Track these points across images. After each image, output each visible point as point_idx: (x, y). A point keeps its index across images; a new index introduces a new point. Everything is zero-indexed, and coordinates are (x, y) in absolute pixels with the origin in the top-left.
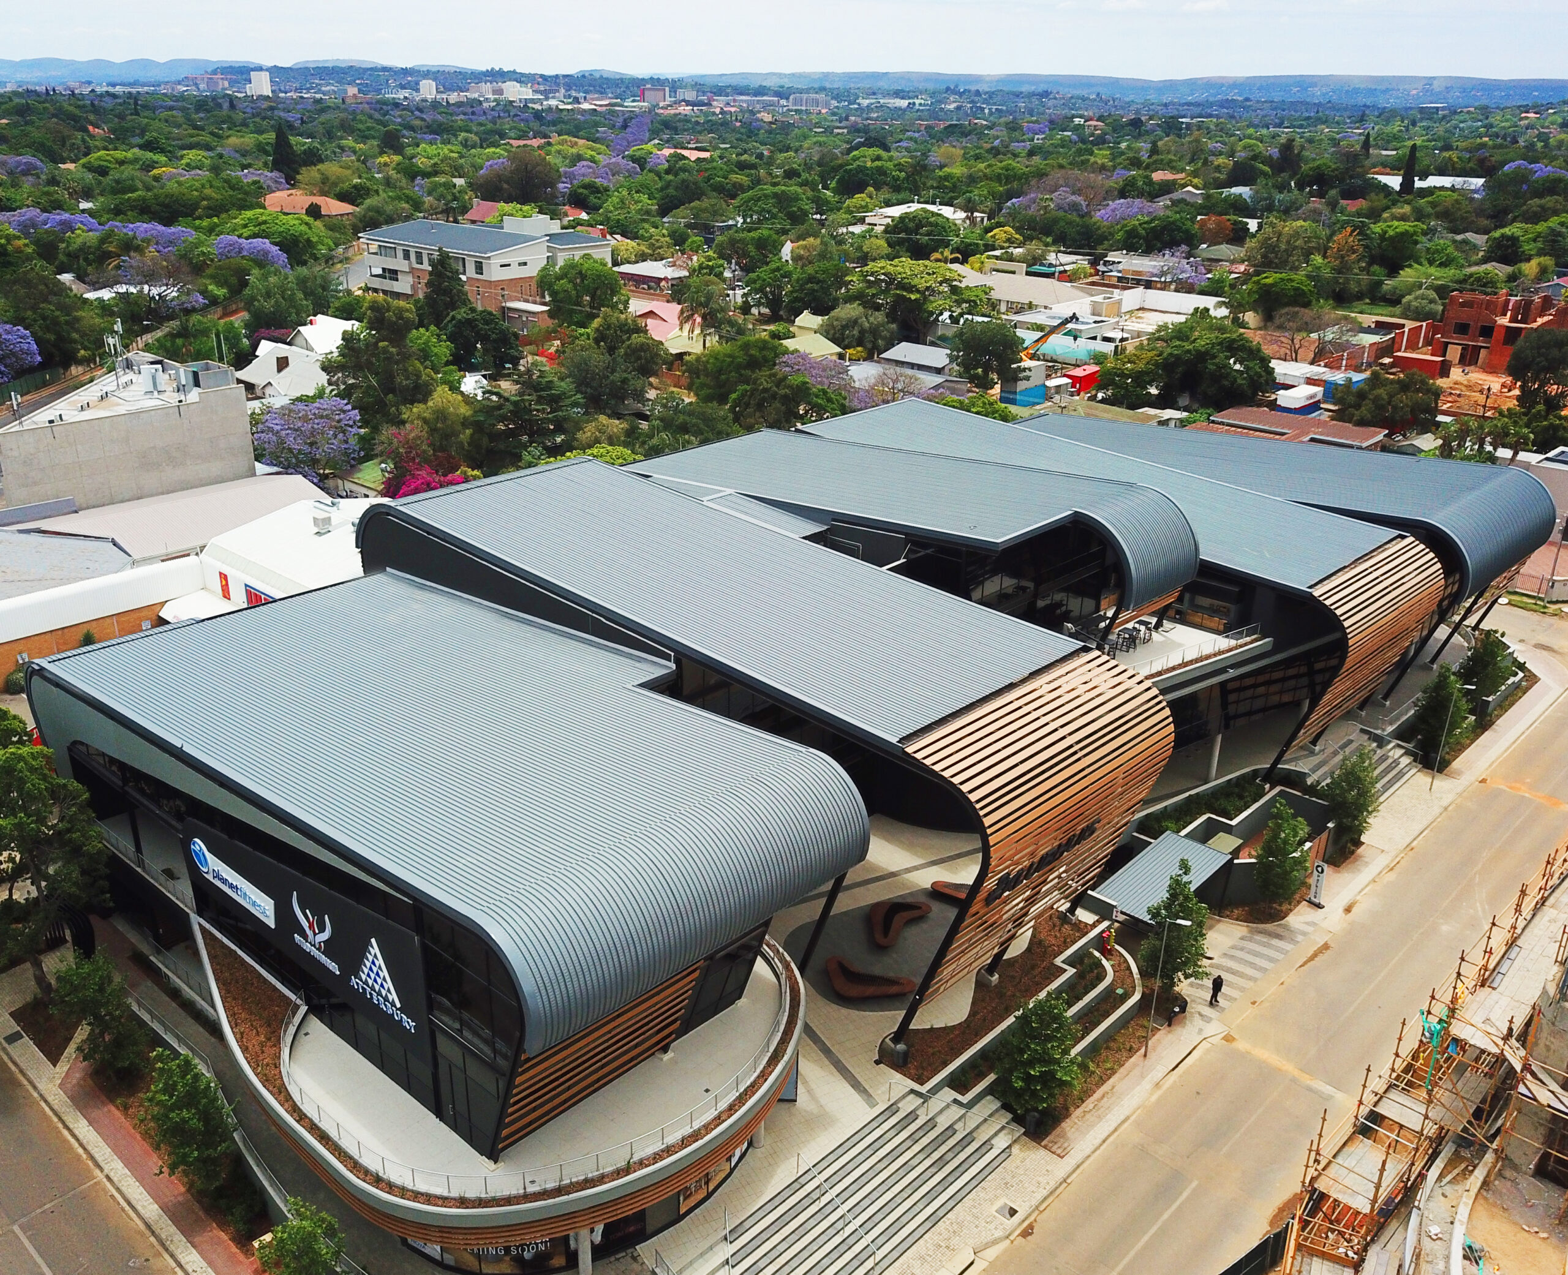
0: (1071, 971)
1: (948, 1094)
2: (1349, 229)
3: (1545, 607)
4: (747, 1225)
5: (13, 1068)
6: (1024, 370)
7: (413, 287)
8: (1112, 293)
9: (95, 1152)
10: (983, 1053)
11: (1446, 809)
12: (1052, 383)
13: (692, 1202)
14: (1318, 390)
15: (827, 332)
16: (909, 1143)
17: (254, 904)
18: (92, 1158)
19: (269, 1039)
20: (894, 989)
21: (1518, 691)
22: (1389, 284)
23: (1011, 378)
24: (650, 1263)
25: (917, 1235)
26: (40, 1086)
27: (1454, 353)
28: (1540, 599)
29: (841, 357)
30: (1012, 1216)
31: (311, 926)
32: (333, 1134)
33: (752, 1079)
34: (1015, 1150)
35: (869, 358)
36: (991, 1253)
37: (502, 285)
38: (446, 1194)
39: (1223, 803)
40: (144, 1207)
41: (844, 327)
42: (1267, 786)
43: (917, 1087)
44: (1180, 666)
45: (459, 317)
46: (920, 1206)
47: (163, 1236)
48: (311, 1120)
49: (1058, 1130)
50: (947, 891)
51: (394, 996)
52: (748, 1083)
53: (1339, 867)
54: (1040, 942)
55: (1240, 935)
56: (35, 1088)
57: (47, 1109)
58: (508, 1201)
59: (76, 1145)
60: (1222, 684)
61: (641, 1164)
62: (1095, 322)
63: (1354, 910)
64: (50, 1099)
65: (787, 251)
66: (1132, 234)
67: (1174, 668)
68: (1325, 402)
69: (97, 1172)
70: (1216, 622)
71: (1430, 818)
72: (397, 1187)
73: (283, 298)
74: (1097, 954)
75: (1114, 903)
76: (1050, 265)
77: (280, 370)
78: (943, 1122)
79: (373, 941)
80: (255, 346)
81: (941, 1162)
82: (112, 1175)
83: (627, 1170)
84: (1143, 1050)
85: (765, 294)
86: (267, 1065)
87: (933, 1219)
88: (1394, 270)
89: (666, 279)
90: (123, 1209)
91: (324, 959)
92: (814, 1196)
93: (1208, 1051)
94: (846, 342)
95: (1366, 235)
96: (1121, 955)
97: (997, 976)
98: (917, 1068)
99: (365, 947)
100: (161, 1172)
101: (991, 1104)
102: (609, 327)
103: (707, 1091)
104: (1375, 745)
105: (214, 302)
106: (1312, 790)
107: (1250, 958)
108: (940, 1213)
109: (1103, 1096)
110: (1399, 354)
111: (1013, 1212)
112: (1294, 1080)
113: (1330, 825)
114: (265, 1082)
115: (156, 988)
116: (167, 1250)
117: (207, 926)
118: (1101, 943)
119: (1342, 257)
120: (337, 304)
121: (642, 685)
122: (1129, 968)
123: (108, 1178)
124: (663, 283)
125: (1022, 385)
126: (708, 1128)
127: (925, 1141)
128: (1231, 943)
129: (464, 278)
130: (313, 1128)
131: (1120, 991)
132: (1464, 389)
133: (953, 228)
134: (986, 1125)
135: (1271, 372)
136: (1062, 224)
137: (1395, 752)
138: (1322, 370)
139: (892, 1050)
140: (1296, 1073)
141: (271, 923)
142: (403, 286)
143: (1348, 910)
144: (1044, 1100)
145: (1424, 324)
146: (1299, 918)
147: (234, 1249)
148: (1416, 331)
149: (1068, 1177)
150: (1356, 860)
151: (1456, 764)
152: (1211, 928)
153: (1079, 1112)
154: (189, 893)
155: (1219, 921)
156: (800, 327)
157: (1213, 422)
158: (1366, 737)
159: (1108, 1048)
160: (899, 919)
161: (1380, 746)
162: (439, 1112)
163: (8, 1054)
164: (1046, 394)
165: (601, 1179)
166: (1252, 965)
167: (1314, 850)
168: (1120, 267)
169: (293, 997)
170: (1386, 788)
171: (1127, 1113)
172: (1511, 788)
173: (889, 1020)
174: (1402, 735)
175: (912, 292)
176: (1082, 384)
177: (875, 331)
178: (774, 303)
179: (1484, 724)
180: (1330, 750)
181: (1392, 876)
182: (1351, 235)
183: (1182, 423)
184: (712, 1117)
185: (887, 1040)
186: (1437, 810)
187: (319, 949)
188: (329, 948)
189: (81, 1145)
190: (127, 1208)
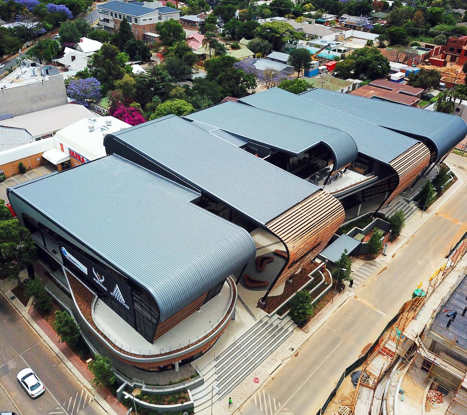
0: (313, 278)
1: (277, 316)
2: (420, 11)
3: (463, 154)
4: (221, 356)
5: (14, 307)
6: (312, 64)
7: (114, 25)
8: (342, 32)
9: (40, 333)
10: (287, 304)
11: (425, 223)
12: (321, 68)
13: (206, 350)
14: (404, 74)
15: (250, 47)
16: (265, 331)
17: (81, 268)
18: (39, 335)
19: (88, 306)
20: (263, 285)
21: (452, 183)
22: (431, 30)
23: (308, 66)
24: (194, 367)
25: (266, 356)
26: (22, 313)
27: (448, 58)
28: (462, 151)
29: (254, 57)
30: (292, 350)
31: (98, 277)
32: (107, 336)
33: (222, 319)
34: (294, 331)
35: (263, 57)
36: (286, 361)
37: (144, 27)
38: (139, 354)
39: (360, 224)
40: (55, 349)
41: (255, 46)
42: (374, 218)
43: (268, 314)
44: (350, 187)
45: (130, 43)
46: (268, 348)
47: (61, 358)
48: (101, 332)
49: (306, 325)
50: (279, 253)
51: (123, 300)
52: (221, 320)
53: (392, 242)
54: (305, 269)
55: (362, 264)
56: (21, 314)
57: (25, 320)
58: (156, 356)
59: (34, 331)
60: (363, 190)
61: (192, 345)
62: (336, 44)
63: (395, 256)
64: (25, 317)
65: (237, 13)
66: (350, 8)
67: (348, 188)
68: (405, 77)
69: (41, 339)
70: (362, 171)
71: (420, 226)
72: (126, 352)
73: (72, 32)
74: (321, 272)
75: (326, 258)
76: (323, 19)
77: (72, 60)
78: (275, 324)
79: (117, 285)
80: (64, 49)
81: (274, 336)
82: (45, 340)
83: (188, 347)
84: (332, 301)
85: (230, 30)
86: (88, 314)
87: (272, 351)
88: (434, 24)
89: (197, 22)
90: (50, 350)
91: (102, 286)
92: (239, 347)
93: (350, 301)
94: (256, 51)
95: (426, 12)
96: (327, 272)
97: (292, 280)
98: (268, 309)
99: (115, 286)
100: (60, 342)
101: (289, 318)
102: (179, 48)
103: (210, 322)
104: (407, 203)
105: (48, 30)
106: (386, 219)
107: (364, 272)
108: (273, 350)
109: (320, 315)
110: (431, 58)
111: (293, 349)
112: (372, 310)
113: (390, 231)
114: (88, 320)
115: (53, 283)
116: (62, 362)
117: (67, 270)
118: (322, 269)
119: (417, 20)
120: (90, 34)
121: (192, 202)
122: (329, 276)
123: (44, 340)
124: (197, 23)
125: (311, 70)
126: (210, 334)
127: (270, 330)
128: (359, 267)
129: (131, 24)
130: (102, 334)
131: (326, 283)
132: (450, 71)
133: (292, 4)
134: (286, 325)
135: (389, 67)
136: (328, 3)
137: (413, 205)
138: (406, 66)
139: (262, 304)
140: (373, 307)
141: (87, 273)
142: (111, 25)
143: (393, 256)
144: (303, 319)
145: (440, 46)
146: (379, 259)
147: (81, 362)
148: (438, 49)
149: (309, 339)
150: (397, 240)
151: (430, 208)
152: (354, 262)
153: (313, 319)
154: (62, 260)
155: (356, 260)
156: (241, 44)
157: (370, 85)
158: (404, 200)
159: (322, 300)
160: (265, 262)
161: (408, 203)
162: (136, 329)
163: (12, 303)
164: (319, 72)
165: (181, 349)
166: (364, 274)
167: (385, 239)
168: (346, 20)
169: (94, 294)
170: (408, 217)
171: (326, 320)
172: (445, 216)
173: (262, 294)
174: (415, 199)
175: (277, 34)
176: (330, 68)
177: (265, 47)
178: (233, 34)
179: (440, 194)
180: (392, 206)
181: (407, 245)
182: (421, 13)
183: (361, 85)
184: (211, 331)
185: (260, 300)
186: (422, 224)
187: (101, 283)
188: (103, 283)
189: (36, 331)
190: (51, 350)
